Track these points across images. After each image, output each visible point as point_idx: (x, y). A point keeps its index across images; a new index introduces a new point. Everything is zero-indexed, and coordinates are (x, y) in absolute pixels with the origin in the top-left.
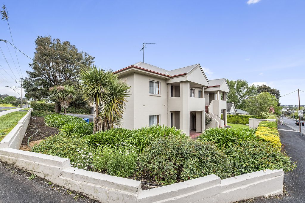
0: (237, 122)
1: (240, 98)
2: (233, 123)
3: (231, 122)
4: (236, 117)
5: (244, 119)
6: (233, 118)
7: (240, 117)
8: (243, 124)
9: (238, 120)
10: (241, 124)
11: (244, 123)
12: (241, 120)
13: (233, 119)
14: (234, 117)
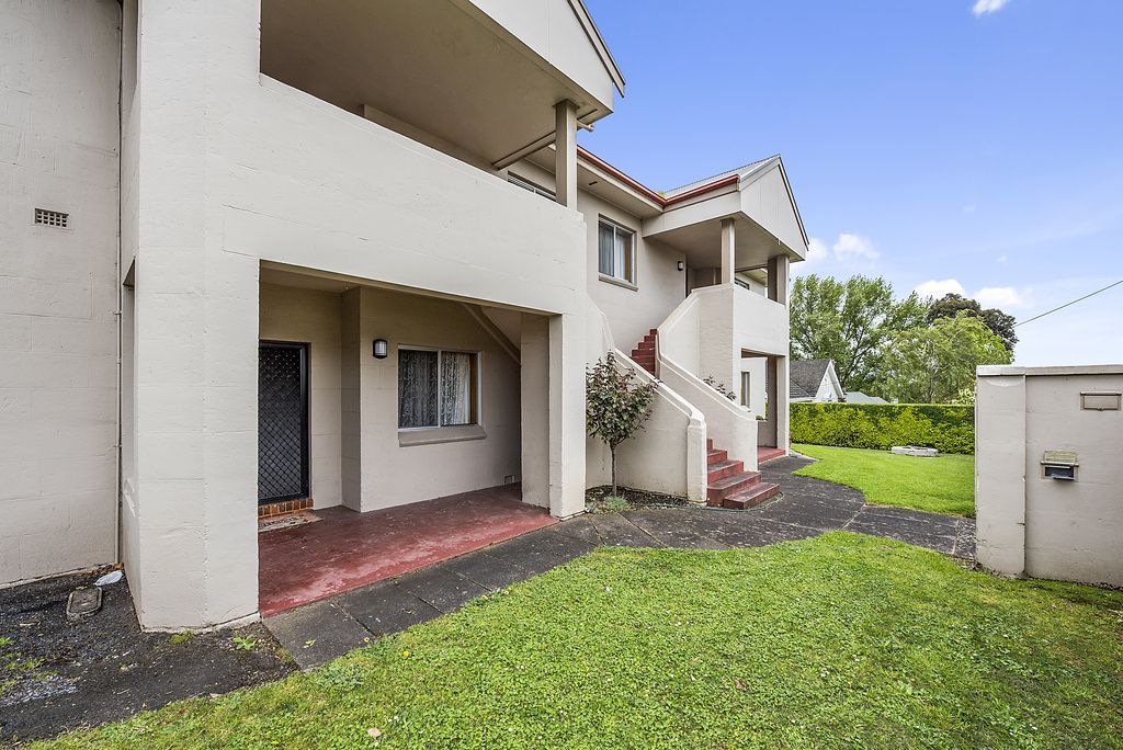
0: (847, 440)
1: (860, 352)
2: (826, 442)
3: (819, 438)
4: (845, 414)
5: (884, 421)
6: (827, 417)
7: (861, 413)
8: (878, 447)
9: (853, 429)
10: (864, 446)
11: (884, 440)
12: (865, 426)
13: (829, 422)
14: (831, 415)
